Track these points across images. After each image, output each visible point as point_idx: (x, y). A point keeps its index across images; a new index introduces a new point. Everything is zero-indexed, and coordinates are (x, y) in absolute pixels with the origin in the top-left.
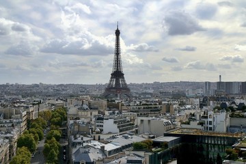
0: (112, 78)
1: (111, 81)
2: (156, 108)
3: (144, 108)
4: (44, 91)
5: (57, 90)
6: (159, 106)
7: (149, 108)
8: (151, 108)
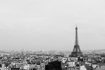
0: (74, 48)
1: (74, 49)
2: (99, 61)
3: (94, 61)
4: (45, 53)
5: (50, 53)
6: (101, 60)
7: (96, 61)
8: (97, 61)
